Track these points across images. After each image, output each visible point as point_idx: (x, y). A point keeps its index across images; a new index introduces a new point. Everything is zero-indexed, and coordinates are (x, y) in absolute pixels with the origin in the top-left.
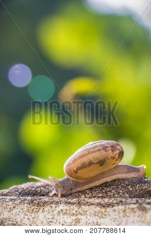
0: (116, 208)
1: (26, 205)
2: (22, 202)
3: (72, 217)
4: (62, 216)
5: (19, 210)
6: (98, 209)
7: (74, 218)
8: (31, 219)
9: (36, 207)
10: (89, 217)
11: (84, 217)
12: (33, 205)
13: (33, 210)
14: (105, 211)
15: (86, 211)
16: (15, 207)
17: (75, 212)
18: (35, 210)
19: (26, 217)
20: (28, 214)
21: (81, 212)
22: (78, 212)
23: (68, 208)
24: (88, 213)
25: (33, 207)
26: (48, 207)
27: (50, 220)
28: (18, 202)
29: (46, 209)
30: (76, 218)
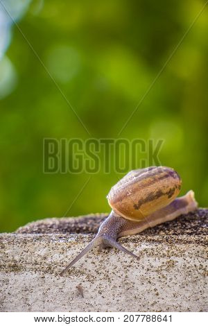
2: (80, 240)
3: (161, 259)
4: (146, 258)
6: (201, 248)
7: (165, 260)
8: (97, 263)
10: (188, 259)
11: (181, 258)
16: (70, 247)
17: (166, 253)
19: (90, 261)
20: (92, 256)
21: (176, 252)
22: (171, 251)
23: (154, 247)
24: (186, 253)
27: (128, 264)
28: (73, 240)
30: (169, 260)
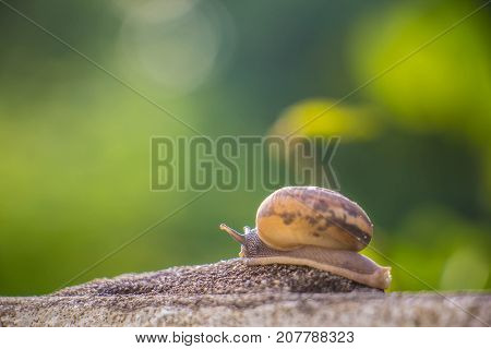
0: (260, 309)
1: (103, 309)
2: (97, 305)
5: (91, 318)
6: (229, 311)
9: (120, 313)
12: (116, 310)
13: (115, 318)
14: (241, 316)
15: (208, 317)
16: (83, 314)
17: (188, 320)
18: (118, 318)
21: (199, 319)
22: (193, 318)
23: (176, 313)
24: (210, 320)
25: (114, 314)
26: (142, 311)
28: (89, 304)
29: (137, 316)
